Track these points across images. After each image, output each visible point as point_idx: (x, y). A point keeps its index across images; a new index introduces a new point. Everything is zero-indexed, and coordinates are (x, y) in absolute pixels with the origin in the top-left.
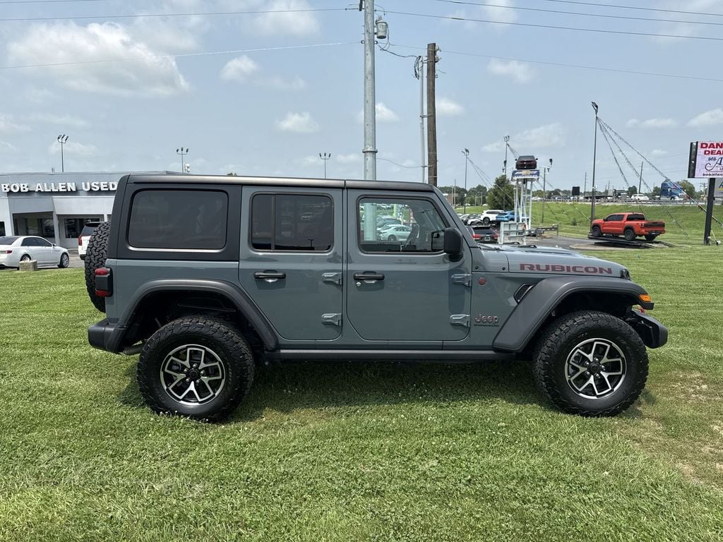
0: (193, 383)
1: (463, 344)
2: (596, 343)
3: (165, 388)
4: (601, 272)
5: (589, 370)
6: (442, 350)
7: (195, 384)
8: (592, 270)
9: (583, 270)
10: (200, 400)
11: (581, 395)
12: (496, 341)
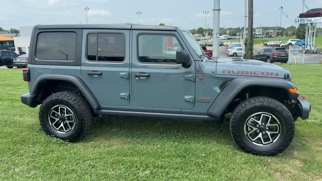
0: (62, 123)
1: (191, 112)
2: (262, 115)
3: (51, 124)
4: (271, 75)
5: (259, 129)
6: (181, 114)
7: (63, 123)
8: (266, 74)
9: (260, 73)
10: (66, 131)
11: (254, 143)
12: (209, 111)
